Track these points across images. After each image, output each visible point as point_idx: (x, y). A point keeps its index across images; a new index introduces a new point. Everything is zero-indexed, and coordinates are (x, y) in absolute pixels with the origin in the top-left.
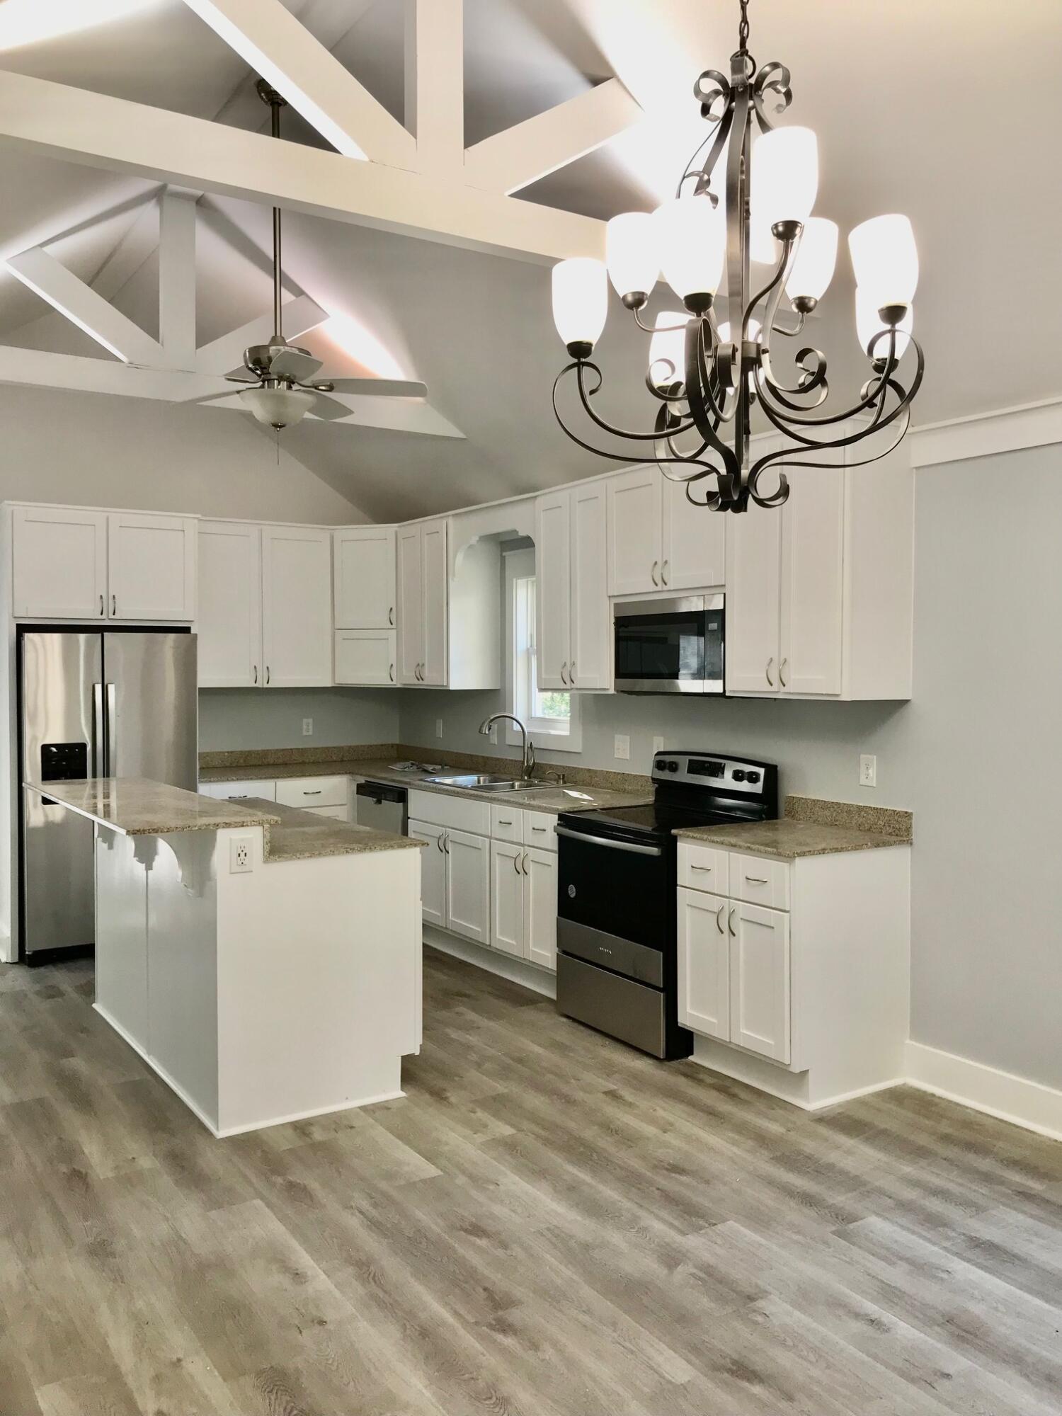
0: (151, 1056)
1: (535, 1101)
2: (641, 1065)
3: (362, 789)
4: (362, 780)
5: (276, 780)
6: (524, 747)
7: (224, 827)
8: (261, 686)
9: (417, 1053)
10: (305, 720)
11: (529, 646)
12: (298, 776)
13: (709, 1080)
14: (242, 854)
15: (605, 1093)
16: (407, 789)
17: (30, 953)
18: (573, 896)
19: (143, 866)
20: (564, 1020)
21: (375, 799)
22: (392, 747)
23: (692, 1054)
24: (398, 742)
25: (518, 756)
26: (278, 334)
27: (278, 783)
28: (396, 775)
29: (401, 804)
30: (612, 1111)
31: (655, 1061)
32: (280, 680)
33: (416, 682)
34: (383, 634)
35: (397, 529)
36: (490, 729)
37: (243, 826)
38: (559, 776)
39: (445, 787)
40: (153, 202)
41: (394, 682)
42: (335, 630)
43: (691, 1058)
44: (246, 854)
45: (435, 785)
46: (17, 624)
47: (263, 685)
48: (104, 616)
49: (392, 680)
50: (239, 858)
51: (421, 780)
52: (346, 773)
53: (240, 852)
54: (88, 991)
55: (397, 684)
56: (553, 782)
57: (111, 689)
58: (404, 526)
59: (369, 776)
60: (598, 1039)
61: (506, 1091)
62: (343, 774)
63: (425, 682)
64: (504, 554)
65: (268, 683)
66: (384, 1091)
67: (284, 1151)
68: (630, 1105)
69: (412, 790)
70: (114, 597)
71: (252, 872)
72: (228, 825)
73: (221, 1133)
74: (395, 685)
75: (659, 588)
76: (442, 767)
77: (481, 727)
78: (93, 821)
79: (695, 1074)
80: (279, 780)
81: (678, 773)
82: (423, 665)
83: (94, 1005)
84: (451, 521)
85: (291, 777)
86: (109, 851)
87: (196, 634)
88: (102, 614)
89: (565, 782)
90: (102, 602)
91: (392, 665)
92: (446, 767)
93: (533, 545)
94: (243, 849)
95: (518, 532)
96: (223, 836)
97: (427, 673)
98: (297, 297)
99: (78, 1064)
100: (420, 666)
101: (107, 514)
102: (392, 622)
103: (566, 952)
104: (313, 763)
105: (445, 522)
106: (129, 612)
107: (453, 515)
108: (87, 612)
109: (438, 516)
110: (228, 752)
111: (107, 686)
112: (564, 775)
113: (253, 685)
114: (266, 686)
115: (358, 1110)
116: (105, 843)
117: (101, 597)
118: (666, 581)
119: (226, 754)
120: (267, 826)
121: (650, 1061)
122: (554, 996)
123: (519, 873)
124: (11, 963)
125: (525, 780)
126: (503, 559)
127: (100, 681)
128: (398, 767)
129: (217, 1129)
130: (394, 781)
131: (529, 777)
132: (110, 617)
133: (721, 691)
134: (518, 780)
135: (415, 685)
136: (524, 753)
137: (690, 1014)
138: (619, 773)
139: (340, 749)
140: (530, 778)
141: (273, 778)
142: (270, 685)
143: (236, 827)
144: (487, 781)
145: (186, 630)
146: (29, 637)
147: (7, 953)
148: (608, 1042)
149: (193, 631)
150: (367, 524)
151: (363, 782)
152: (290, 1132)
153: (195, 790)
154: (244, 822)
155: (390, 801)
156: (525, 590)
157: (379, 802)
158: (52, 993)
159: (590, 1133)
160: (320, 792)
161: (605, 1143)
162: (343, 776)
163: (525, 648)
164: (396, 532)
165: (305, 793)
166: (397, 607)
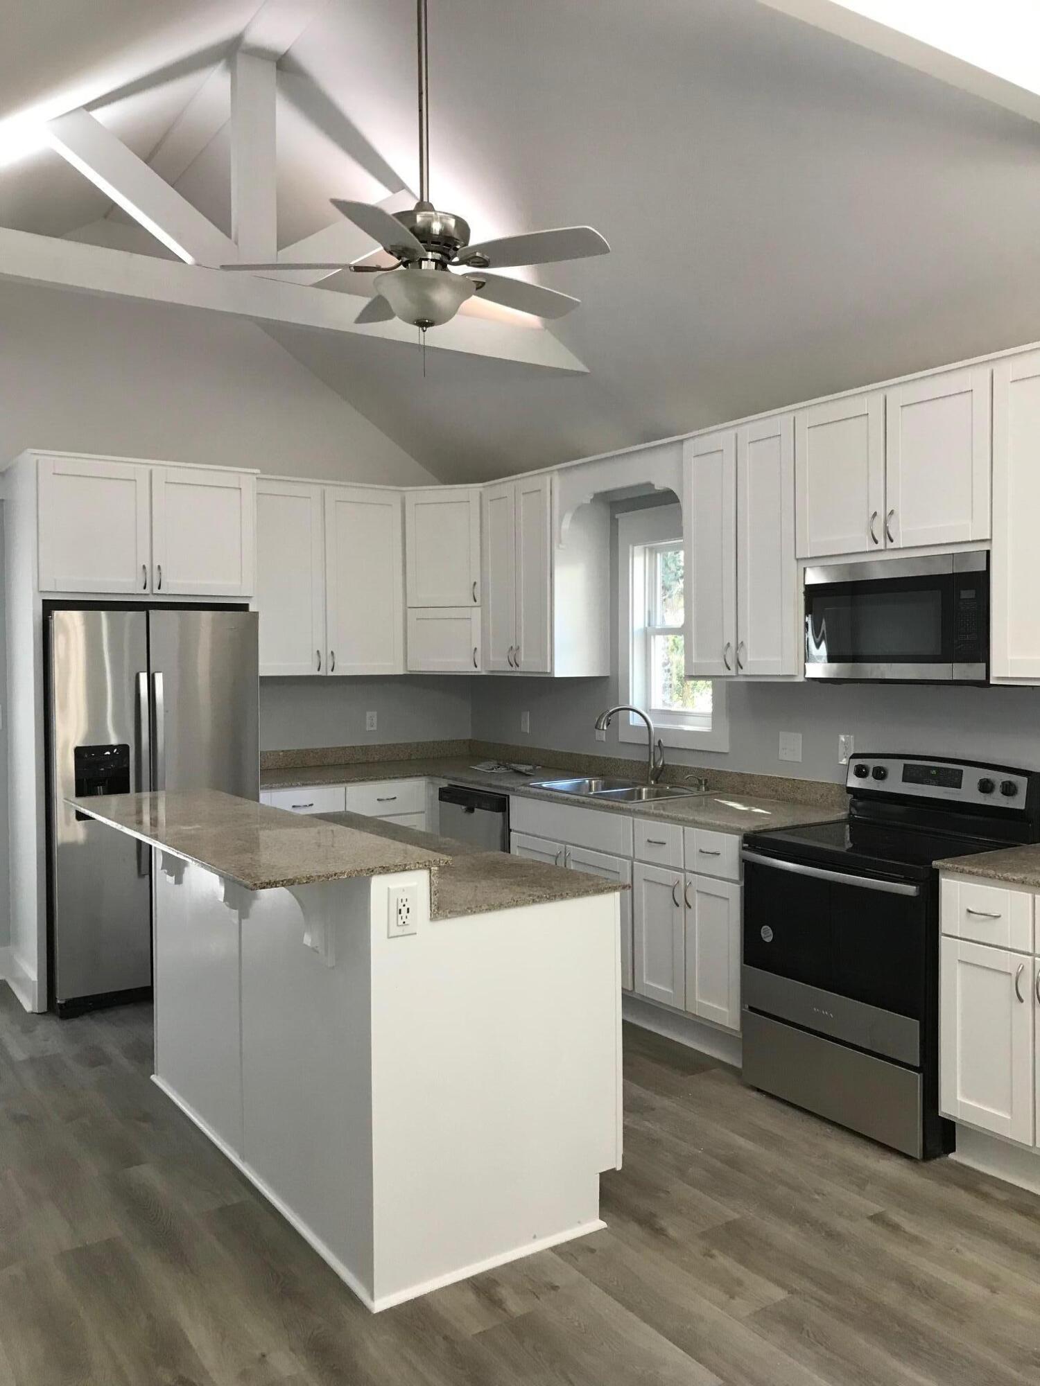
0: (246, 1164)
1: (786, 1235)
2: (890, 1167)
3: (447, 795)
4: (444, 784)
5: (346, 785)
6: (649, 745)
7: (380, 873)
8: (324, 674)
9: (619, 1168)
10: (369, 714)
11: (647, 626)
12: (372, 780)
13: (1002, 1196)
14: (403, 910)
15: (871, 1218)
16: (509, 796)
17: (63, 1002)
18: (768, 939)
19: (235, 912)
20: (755, 1094)
21: (463, 807)
22: (464, 743)
23: (953, 1150)
24: (469, 737)
25: (639, 756)
26: (425, 200)
27: (348, 789)
28: (484, 776)
29: (500, 815)
30: (896, 1251)
31: (905, 1160)
32: (346, 668)
33: (509, 668)
34: (465, 613)
35: (481, 489)
36: (608, 724)
37: (404, 870)
38: (700, 781)
39: (556, 794)
40: (221, 66)
41: (479, 669)
42: (406, 608)
43: (951, 1156)
44: (408, 909)
45: (541, 791)
46: (44, 601)
47: (327, 673)
48: (147, 591)
49: (476, 666)
50: (400, 916)
51: (524, 785)
52: (425, 775)
53: (401, 907)
54: (144, 1054)
55: (481, 670)
56: (692, 789)
57: (159, 678)
58: (491, 485)
59: (455, 779)
60: (815, 1125)
61: (737, 1216)
62: (420, 776)
63: (521, 668)
64: (617, 516)
65: (332, 670)
66: (579, 1222)
67: (475, 1335)
68: (915, 1239)
69: (514, 797)
70: (159, 567)
71: (416, 934)
72: (385, 870)
73: (380, 1304)
74: (478, 672)
75: (881, 546)
76: (534, 768)
77: (599, 720)
78: (151, 846)
79: (971, 1181)
80: (349, 784)
81: (887, 781)
82: (518, 648)
83: (153, 1077)
84: (557, 479)
85: (363, 780)
86: (177, 886)
87: (257, 613)
88: (145, 588)
89: (707, 789)
90: (146, 574)
91: (476, 649)
92: (537, 767)
93: (678, 501)
94: (404, 902)
95: (653, 485)
96: (380, 886)
97: (522, 658)
98: (394, 192)
99: (148, 1175)
100: (514, 650)
101: (150, 467)
102: (477, 599)
103: (752, 1009)
104: (378, 762)
105: (548, 478)
106: (177, 585)
107: (559, 470)
108: (125, 584)
109: (536, 472)
110: (283, 751)
111: (153, 675)
112: (706, 780)
113: (315, 673)
114: (330, 674)
115: (552, 1254)
116: (172, 876)
117: (144, 567)
118: (892, 536)
119: (281, 754)
120: (435, 869)
121: (902, 1162)
122: (740, 1066)
123: (678, 905)
124: (39, 1014)
125: (653, 786)
126: (614, 523)
127: (146, 669)
128: (481, 767)
129: (372, 1297)
130: (490, 785)
131: (657, 781)
132: (154, 592)
133: (984, 678)
134: (644, 785)
135: (508, 672)
136: (650, 753)
137: (961, 1102)
138: (787, 779)
139: (408, 745)
140: (657, 783)
141: (343, 782)
142: (335, 674)
143: (396, 872)
144: (600, 787)
145: (244, 607)
146: (58, 615)
147: (34, 1000)
148: (828, 1129)
149: (252, 609)
150: (435, 485)
151: (446, 786)
152: (470, 1297)
153: (258, 800)
154: (406, 865)
155: (486, 809)
156: (642, 559)
157: (470, 810)
158: (96, 1058)
159: (891, 1296)
160: (395, 798)
161: (920, 1313)
162: (420, 779)
163: (642, 627)
164: (481, 494)
165: (378, 800)
166: (481, 581)
